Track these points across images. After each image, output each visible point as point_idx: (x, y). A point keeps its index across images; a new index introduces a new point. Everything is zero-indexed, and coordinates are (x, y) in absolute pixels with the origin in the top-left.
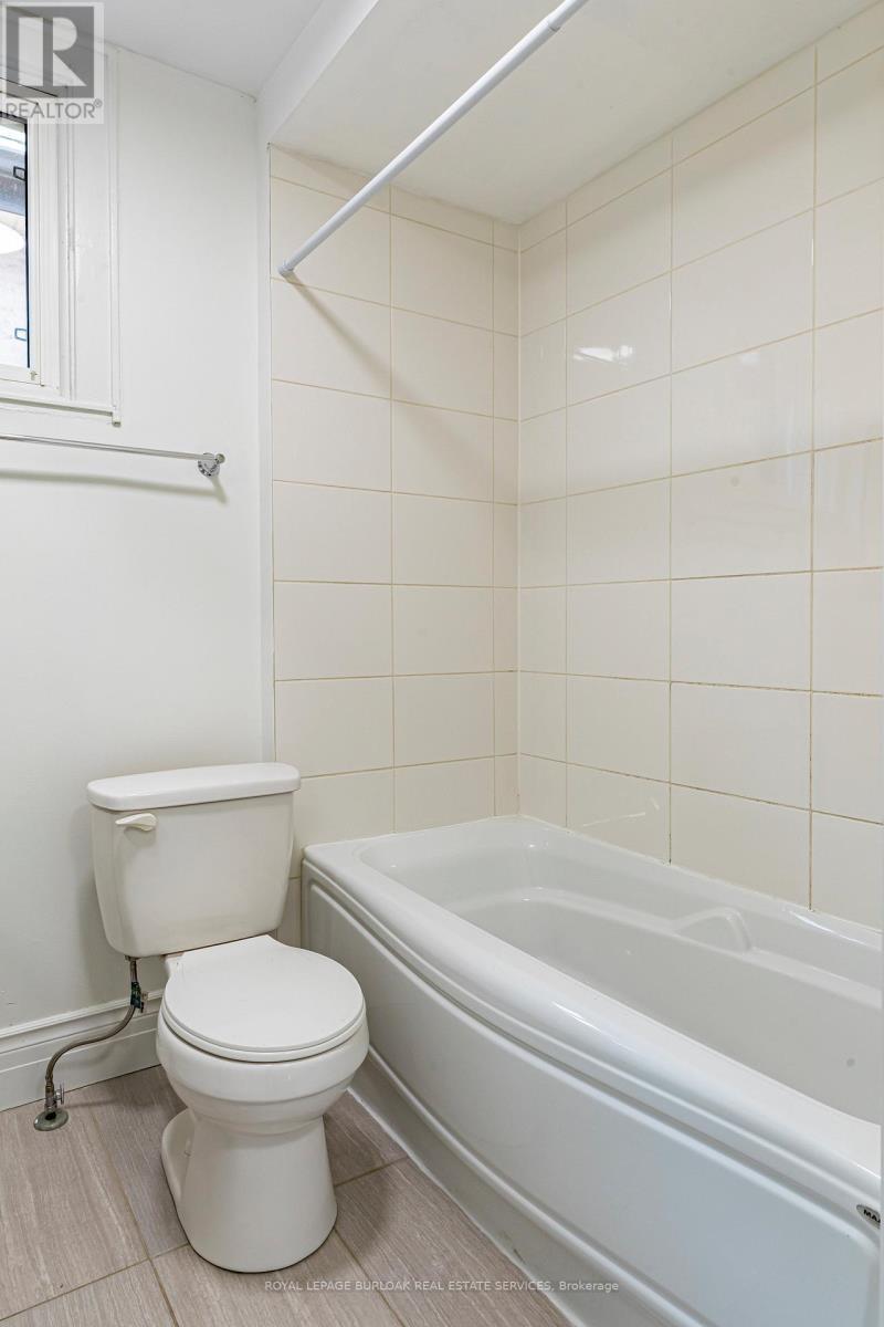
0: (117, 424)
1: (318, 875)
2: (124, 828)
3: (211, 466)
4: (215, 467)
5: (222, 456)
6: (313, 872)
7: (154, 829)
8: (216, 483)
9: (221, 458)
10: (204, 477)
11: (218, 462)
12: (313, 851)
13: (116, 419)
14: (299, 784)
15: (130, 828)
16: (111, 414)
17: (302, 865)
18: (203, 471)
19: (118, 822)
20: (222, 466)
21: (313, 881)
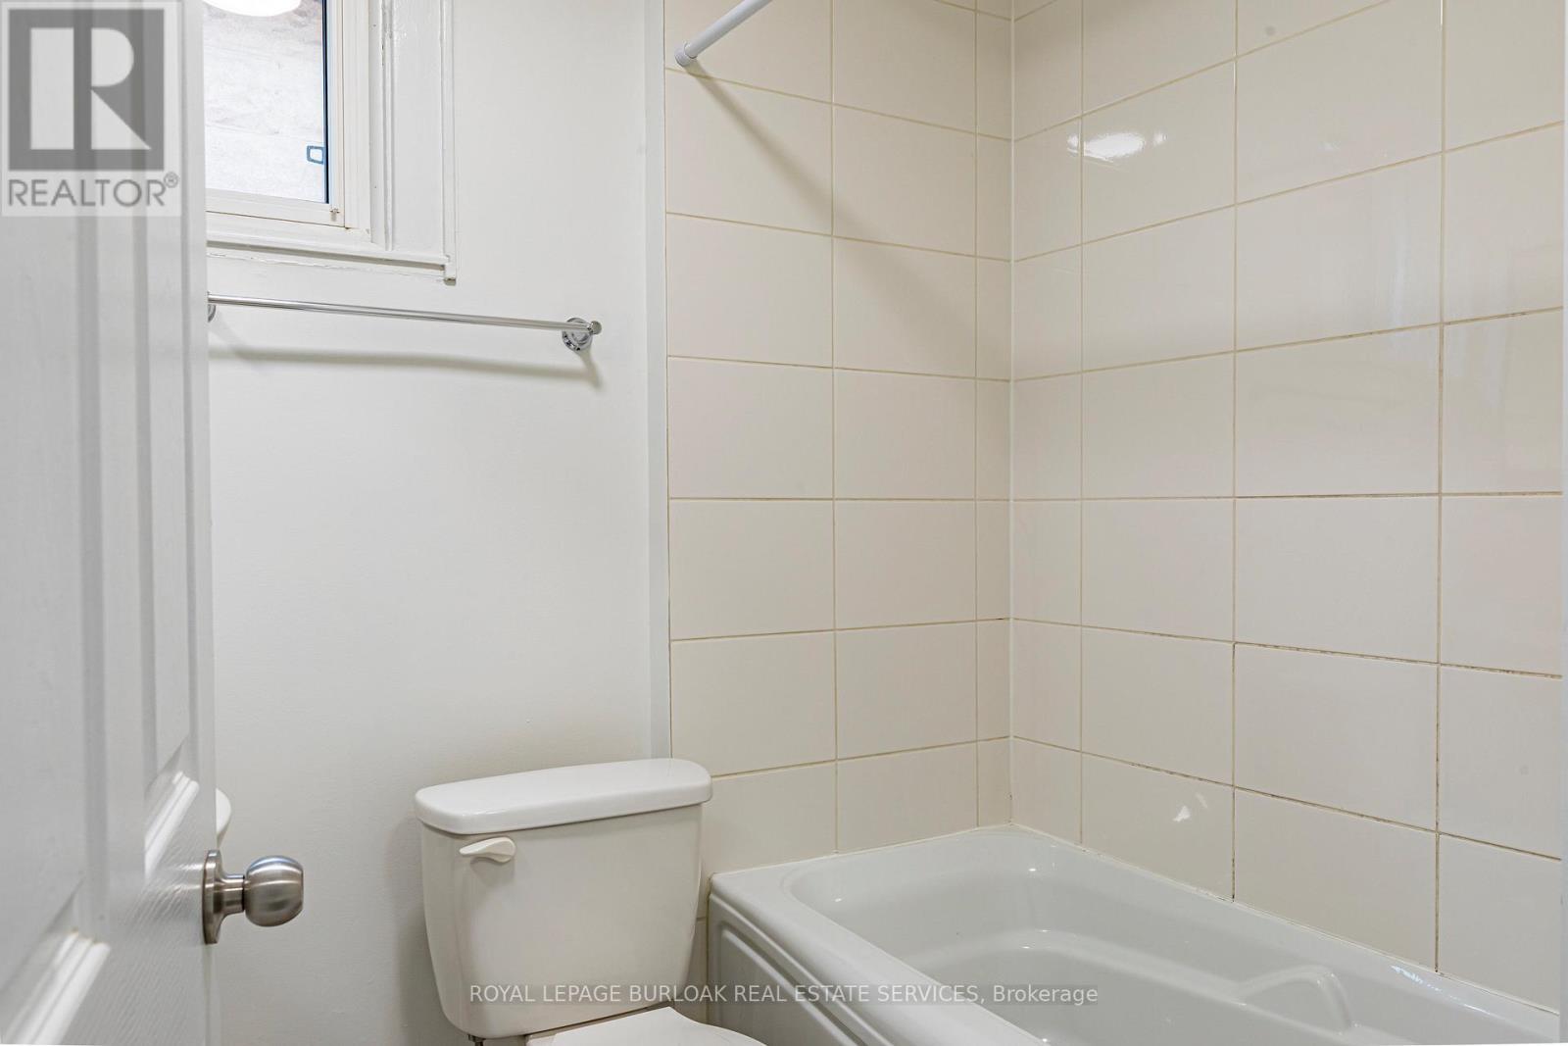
0: (451, 281)
1: (732, 915)
2: (470, 859)
3: (580, 337)
4: (586, 338)
5: (597, 324)
6: (726, 911)
7: (512, 860)
8: (588, 360)
9: (596, 328)
10: (570, 353)
11: (592, 333)
12: (724, 880)
13: (450, 274)
14: (710, 791)
15: (478, 859)
16: (443, 267)
17: (708, 901)
18: (569, 344)
19: (465, 851)
20: (595, 338)
21: (726, 924)
